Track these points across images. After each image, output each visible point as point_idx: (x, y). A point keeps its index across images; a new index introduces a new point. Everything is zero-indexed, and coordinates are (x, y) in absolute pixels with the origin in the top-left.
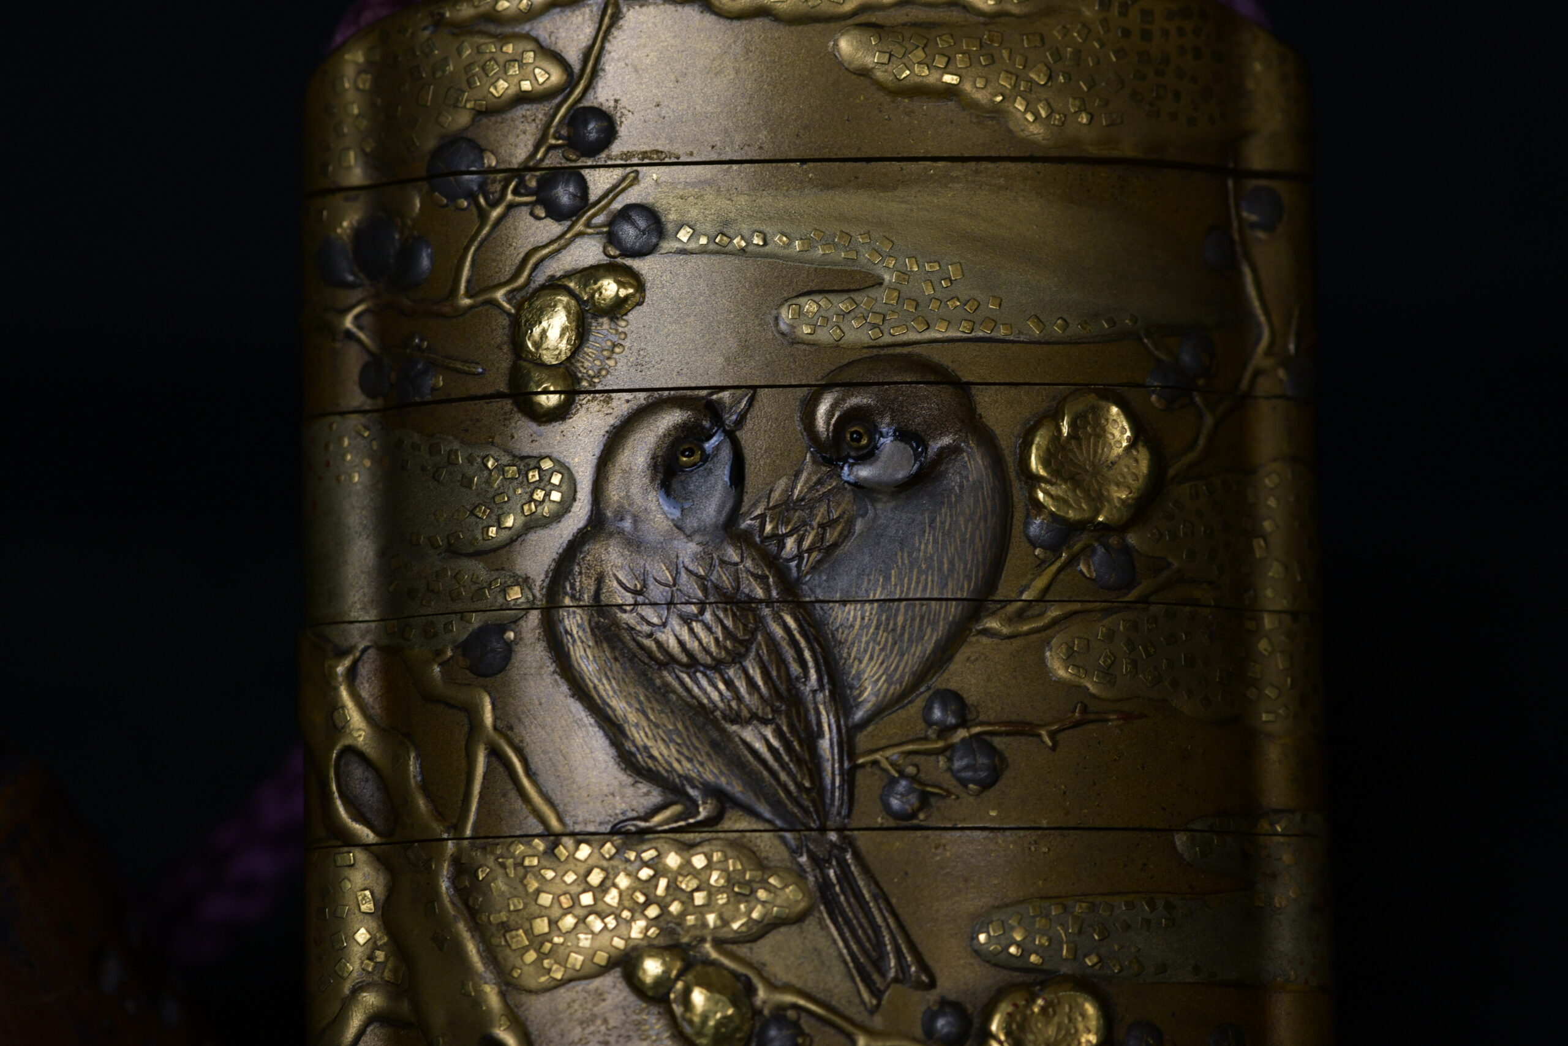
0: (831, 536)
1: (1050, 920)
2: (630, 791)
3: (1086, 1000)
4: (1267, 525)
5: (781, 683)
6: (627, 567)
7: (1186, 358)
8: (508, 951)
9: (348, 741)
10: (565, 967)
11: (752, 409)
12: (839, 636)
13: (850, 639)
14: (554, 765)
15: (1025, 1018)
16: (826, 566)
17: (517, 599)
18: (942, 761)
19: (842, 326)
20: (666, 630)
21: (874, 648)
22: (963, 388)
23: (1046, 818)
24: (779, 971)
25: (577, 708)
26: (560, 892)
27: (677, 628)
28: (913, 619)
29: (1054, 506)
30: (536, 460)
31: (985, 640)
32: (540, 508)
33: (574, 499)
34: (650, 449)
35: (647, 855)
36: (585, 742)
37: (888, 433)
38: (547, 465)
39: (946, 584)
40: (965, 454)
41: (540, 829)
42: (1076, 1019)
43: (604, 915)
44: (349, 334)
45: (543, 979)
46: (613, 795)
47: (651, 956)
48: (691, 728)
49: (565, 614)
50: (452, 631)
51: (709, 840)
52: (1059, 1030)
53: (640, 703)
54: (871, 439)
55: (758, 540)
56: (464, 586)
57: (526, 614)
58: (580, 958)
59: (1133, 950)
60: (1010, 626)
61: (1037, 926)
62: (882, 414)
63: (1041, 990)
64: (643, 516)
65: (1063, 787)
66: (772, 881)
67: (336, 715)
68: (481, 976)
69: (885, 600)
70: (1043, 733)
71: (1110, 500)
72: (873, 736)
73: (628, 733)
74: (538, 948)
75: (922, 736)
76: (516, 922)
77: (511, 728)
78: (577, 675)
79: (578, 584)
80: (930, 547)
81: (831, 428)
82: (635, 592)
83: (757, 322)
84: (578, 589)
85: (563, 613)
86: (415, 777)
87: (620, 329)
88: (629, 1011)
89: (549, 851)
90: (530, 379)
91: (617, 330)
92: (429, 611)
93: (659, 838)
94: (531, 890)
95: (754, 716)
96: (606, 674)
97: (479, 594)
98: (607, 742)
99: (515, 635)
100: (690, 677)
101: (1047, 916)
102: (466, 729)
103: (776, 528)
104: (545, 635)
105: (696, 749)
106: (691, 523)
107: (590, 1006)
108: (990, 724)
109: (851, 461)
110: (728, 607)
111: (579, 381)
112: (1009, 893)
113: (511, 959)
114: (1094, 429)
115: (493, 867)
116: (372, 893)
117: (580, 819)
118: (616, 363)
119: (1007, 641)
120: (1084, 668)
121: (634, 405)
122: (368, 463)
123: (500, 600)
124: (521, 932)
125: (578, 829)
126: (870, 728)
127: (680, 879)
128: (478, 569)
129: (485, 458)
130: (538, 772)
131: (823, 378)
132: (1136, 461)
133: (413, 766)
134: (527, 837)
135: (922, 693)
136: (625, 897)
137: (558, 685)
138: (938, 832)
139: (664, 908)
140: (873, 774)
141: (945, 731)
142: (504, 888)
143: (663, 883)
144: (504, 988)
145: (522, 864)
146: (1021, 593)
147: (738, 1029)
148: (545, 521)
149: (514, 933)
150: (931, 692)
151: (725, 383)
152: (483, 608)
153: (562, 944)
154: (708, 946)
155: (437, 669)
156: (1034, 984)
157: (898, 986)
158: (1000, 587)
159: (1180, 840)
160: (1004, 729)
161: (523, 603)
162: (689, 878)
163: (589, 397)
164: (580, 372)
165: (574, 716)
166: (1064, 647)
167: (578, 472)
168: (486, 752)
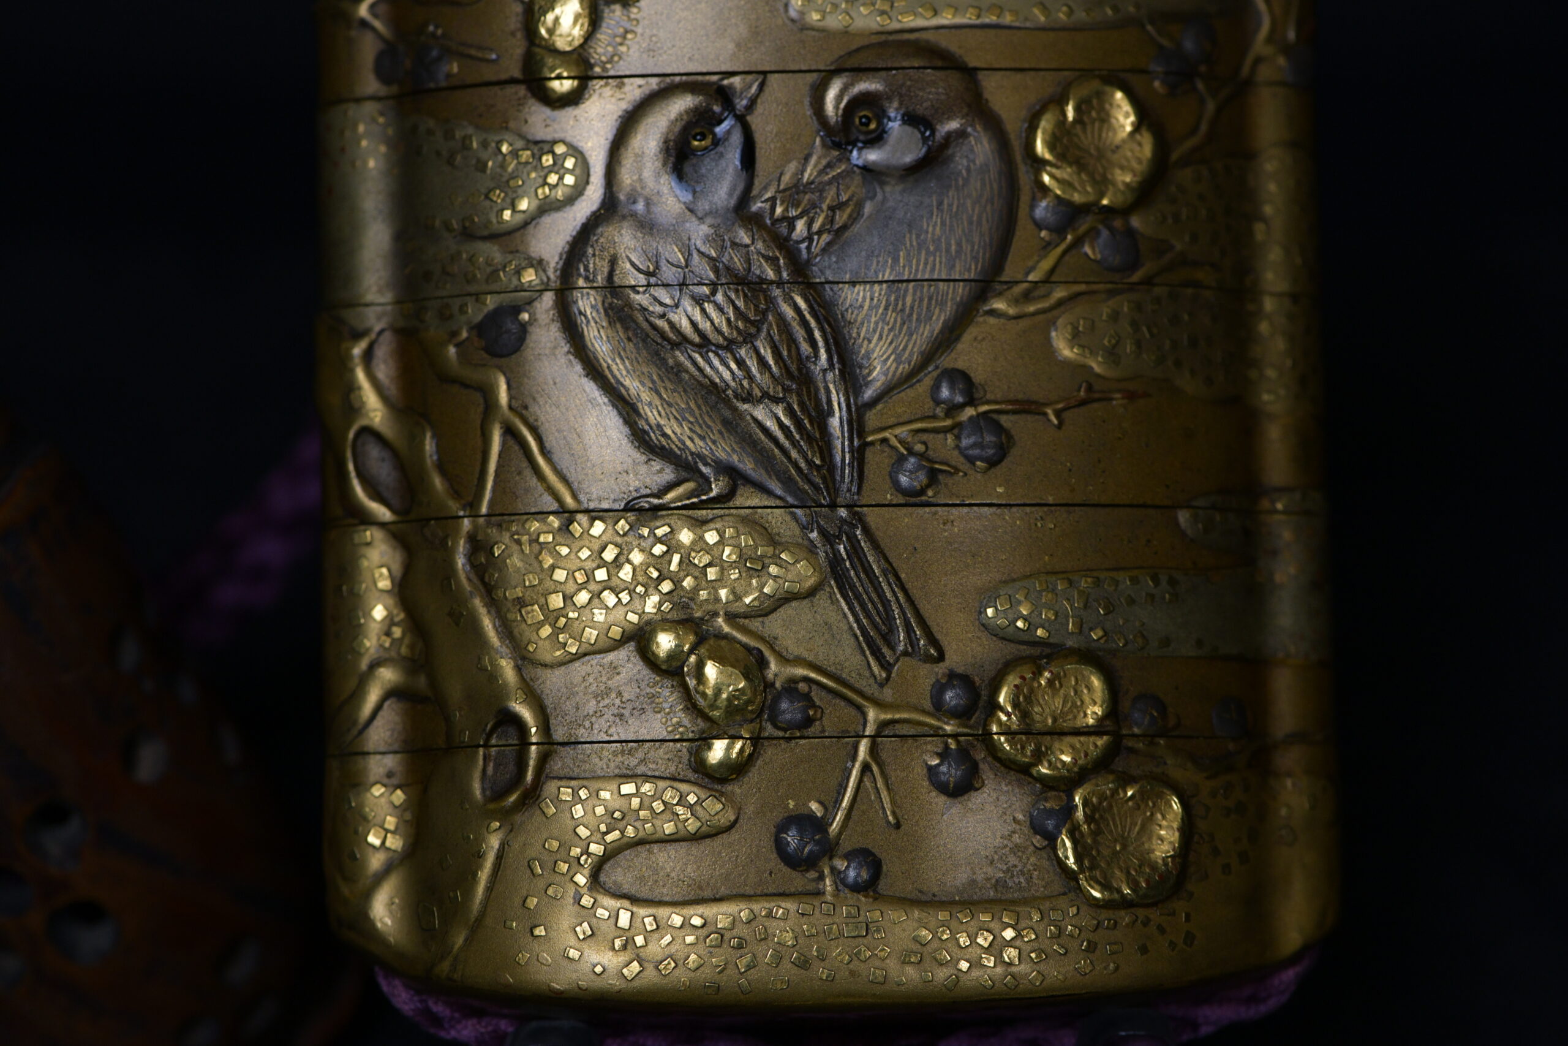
0: (841, 218)
1: (1057, 595)
2: (643, 469)
3: (1091, 672)
4: (1268, 210)
5: (792, 362)
6: (640, 249)
7: (1189, 45)
8: (524, 626)
9: (363, 422)
10: (580, 641)
11: (762, 94)
12: (848, 316)
13: (859, 319)
14: (568, 443)
15: (1032, 691)
16: (836, 247)
17: (531, 281)
18: (950, 439)
19: (851, 13)
20: (678, 311)
21: (883, 328)
22: (970, 73)
23: (1051, 495)
24: (791, 645)
25: (591, 388)
26: (575, 568)
27: (689, 309)
28: (921, 300)
29: (1059, 189)
30: (550, 145)
31: (992, 320)
32: (553, 192)
33: (587, 183)
34: (662, 133)
35: (660, 532)
36: (599, 420)
37: (896, 118)
38: (560, 149)
39: (954, 266)
40: (972, 139)
41: (555, 506)
42: (1082, 691)
43: (618, 590)
44: (364, 23)
45: (558, 653)
46: (627, 472)
47: (664, 630)
48: (703, 408)
49: (579, 295)
50: (466, 312)
51: (721, 516)
52: (1065, 702)
53: (653, 382)
54: (880, 123)
55: (768, 222)
56: (479, 269)
57: (540, 296)
58: (595, 633)
59: (1137, 624)
60: (1016, 306)
61: (1044, 601)
62: (890, 99)
63: (1047, 663)
64: (655, 199)
65: (1068, 464)
66: (783, 556)
67: (352, 396)
68: (497, 651)
69: (893, 281)
70: (1049, 411)
71: (1114, 184)
72: (882, 415)
73: (642, 411)
74: (553, 622)
75: (931, 414)
76: (532, 597)
77: (526, 408)
78: (591, 355)
79: (591, 266)
80: (938, 229)
81: (840, 112)
82: (648, 274)
83: (767, 8)
84: (591, 270)
85: (577, 294)
86: (431, 456)
87: (633, 16)
88: (643, 685)
89: (564, 528)
90: (544, 65)
91: (629, 17)
92: (445, 293)
93: (672, 514)
94: (546, 566)
95: (765, 395)
96: (619, 354)
97: (493, 275)
98: (621, 421)
99: (530, 317)
100: (702, 357)
101: (1053, 590)
102: (481, 409)
103: (786, 210)
104: (560, 316)
105: (709, 427)
106: (703, 206)
107: (604, 679)
108: (996, 402)
109: (860, 145)
110: (740, 288)
111: (591, 66)
112: (1015, 568)
113: (527, 633)
114: (1098, 113)
115: (509, 544)
116: (389, 570)
117: (594, 496)
118: (629, 49)
119: (1013, 321)
120: (1089, 348)
121: (647, 91)
122: (383, 149)
123: (515, 282)
124: (536, 606)
125: (592, 506)
126: (879, 407)
127: (693, 554)
128: (493, 252)
129: (499, 143)
130: (553, 451)
131: (832, 63)
132: (1140, 144)
133: (429, 445)
134: (542, 514)
135: (930, 372)
136: (639, 572)
137: (572, 365)
138: (946, 509)
139: (677, 583)
140: (883, 452)
141: (952, 409)
142: (519, 564)
143: (676, 558)
144: (520, 662)
145: (537, 540)
146: (1027, 274)
147: (748, 702)
148: (558, 204)
149: (529, 608)
150: (939, 371)
151: (735, 69)
152: (498, 290)
153: (577, 619)
154: (720, 620)
155: (452, 350)
156: (1041, 657)
157: (907, 659)
158: (1007, 268)
159: (1183, 517)
160: (1010, 407)
161: (537, 285)
162: (702, 553)
163: (602, 82)
164: (593, 58)
165: (588, 396)
166: (1069, 328)
167: (591, 156)
168: (502, 431)
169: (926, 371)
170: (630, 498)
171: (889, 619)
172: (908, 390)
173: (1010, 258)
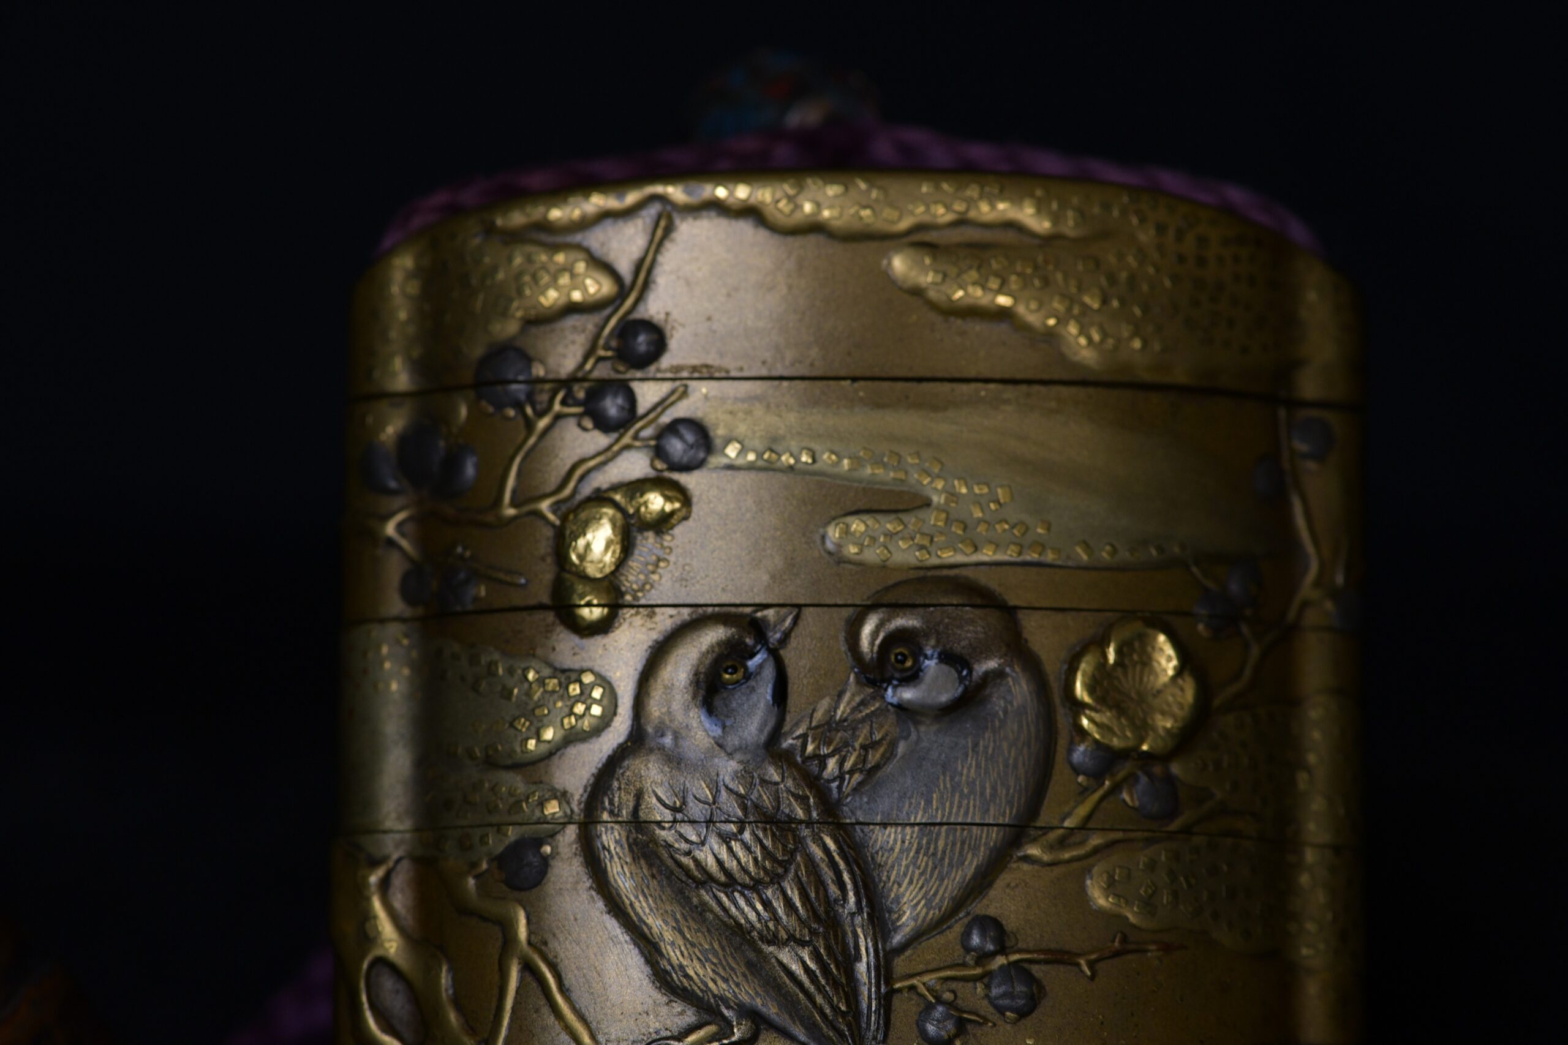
0: (874, 758)
2: (664, 1010)
4: (1312, 758)
5: (820, 905)
6: (666, 784)
7: (1234, 587)
9: (378, 952)
11: (796, 628)
12: (879, 859)
13: (890, 862)
14: (588, 981)
16: (867, 788)
17: (555, 813)
18: (980, 988)
19: (889, 547)
20: (704, 849)
21: (913, 872)
22: (1009, 612)
25: (613, 926)
27: (716, 847)
28: (954, 844)
29: (1099, 733)
30: (577, 674)
31: (1026, 867)
32: (580, 722)
33: (615, 714)
34: (693, 666)
36: (620, 960)
37: (932, 655)
38: (588, 678)
39: (988, 810)
40: (1010, 679)
44: (391, 542)
46: (647, 1013)
48: (727, 948)
49: (603, 829)
50: (487, 843)
53: (677, 921)
54: (916, 661)
55: (799, 759)
56: (501, 799)
57: (563, 828)
60: (1051, 853)
62: (927, 636)
64: (684, 733)
65: (1101, 1017)
67: (368, 925)
69: (926, 824)
70: (1082, 962)
71: (1154, 729)
72: (910, 961)
73: (664, 951)
75: (961, 962)
77: (545, 943)
78: (614, 892)
79: (616, 799)
80: (973, 771)
81: (876, 648)
82: (674, 809)
83: (803, 540)
84: (616, 804)
85: (601, 828)
86: (446, 990)
87: (666, 544)
90: (573, 591)
91: (662, 545)
92: (465, 823)
95: (791, 937)
96: (643, 891)
97: (516, 806)
98: (643, 960)
99: (552, 850)
100: (728, 896)
102: (499, 943)
103: (818, 748)
104: (582, 850)
105: (732, 969)
106: (733, 741)
108: (1028, 951)
109: (895, 682)
110: (768, 826)
111: (622, 595)
114: (1140, 656)
117: (613, 1037)
118: (661, 577)
119: (1048, 868)
120: (1124, 898)
121: (678, 621)
122: (406, 671)
123: (538, 813)
126: (908, 953)
128: (517, 782)
129: (525, 671)
130: (572, 989)
131: (869, 598)
132: (1182, 689)
133: (445, 979)
135: (960, 919)
137: (594, 901)
140: (911, 999)
141: (983, 957)
146: (1063, 820)
148: (585, 735)
150: (970, 918)
151: (769, 601)
152: (520, 821)
155: (471, 882)
160: (1042, 957)
161: (560, 817)
163: (633, 611)
164: (624, 585)
165: (609, 933)
166: (1105, 876)
167: (619, 686)
168: (520, 967)
169: (957, 918)
170: (650, 1040)
172: (938, 937)
173: (1046, 802)
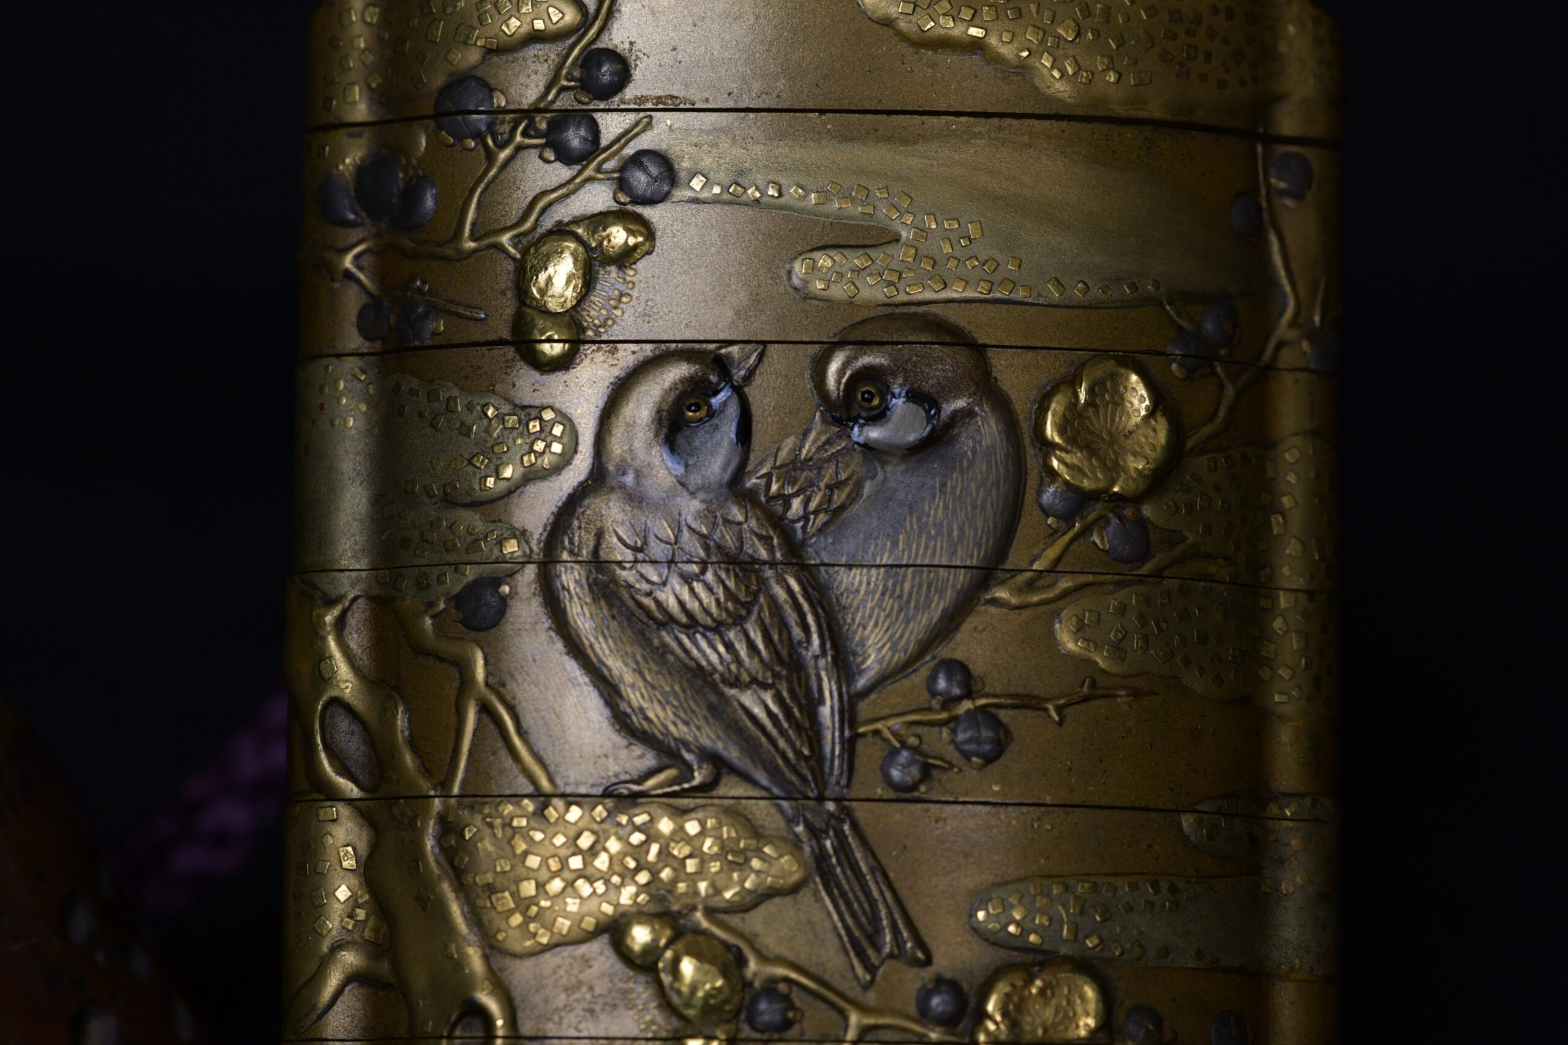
0: (839, 498)
1: (1051, 899)
2: (623, 753)
3: (1085, 982)
4: (1286, 501)
5: (783, 647)
6: (628, 523)
7: (1209, 327)
8: (493, 913)
9: (334, 693)
10: (552, 932)
11: (761, 365)
12: (843, 601)
13: (855, 604)
14: (546, 724)
15: (1022, 999)
16: (832, 528)
17: (513, 552)
18: (946, 733)
19: (856, 283)
20: (666, 589)
21: (879, 615)
22: (979, 350)
23: (1050, 795)
24: (771, 943)
25: (572, 667)
26: (548, 854)
27: (677, 587)
28: (920, 586)
29: (1069, 475)
30: (538, 410)
31: (993, 610)
32: (540, 460)
33: (576, 452)
34: (655, 403)
35: (640, 820)
36: (579, 701)
37: (900, 394)
38: (548, 415)
39: (955, 552)
40: (979, 418)
41: (530, 789)
42: (1074, 1002)
43: (593, 879)
44: (348, 274)
45: (528, 943)
46: (606, 756)
47: (640, 923)
48: (688, 692)
49: (563, 569)
50: (445, 583)
51: (704, 806)
52: (1057, 1012)
53: (637, 663)
54: (883, 400)
55: (763, 499)
56: (459, 537)
57: (522, 568)
58: (567, 923)
59: (1135, 932)
60: (1019, 596)
61: (1038, 905)
62: (894, 374)
63: (1040, 971)
64: (645, 471)
65: (1069, 763)
66: (767, 850)
67: (322, 665)
68: (465, 939)
69: (892, 566)
70: (1050, 707)
71: (1126, 471)
72: (875, 705)
73: (624, 693)
74: (524, 911)
75: (926, 706)
76: (503, 884)
77: (503, 685)
78: (573, 632)
79: (576, 538)
80: (940, 512)
81: (842, 387)
82: (636, 549)
83: (769, 276)
84: (576, 544)
85: (560, 568)
86: (402, 731)
87: (628, 279)
88: (616, 980)
89: (539, 812)
90: (534, 326)
91: (625, 279)
92: (423, 562)
93: (652, 802)
94: (519, 851)
95: (754, 680)
96: (603, 633)
97: (474, 545)
98: (602, 702)
99: (511, 589)
100: (689, 638)
101: (1048, 895)
102: (456, 684)
103: (782, 487)
104: (542, 590)
105: (693, 712)
106: (695, 480)
107: (575, 972)
108: (995, 696)
109: (862, 421)
110: (731, 567)
111: (584, 330)
112: (1009, 870)
113: (497, 922)
114: (1112, 396)
115: (481, 827)
116: (354, 850)
117: (572, 780)
118: (623, 313)
119: (1016, 611)
120: (1093, 642)
121: (640, 357)
122: (363, 407)
123: (496, 552)
124: (507, 894)
125: (569, 790)
127: (672, 844)
128: (474, 520)
129: (485, 406)
130: (529, 731)
131: (835, 335)
132: (1155, 431)
133: (401, 721)
134: (516, 797)
135: (927, 662)
136: (616, 862)
137: (553, 642)
138: (939, 806)
139: (655, 874)
140: (875, 744)
141: (949, 702)
142: (491, 848)
143: (655, 848)
144: (488, 951)
145: (510, 824)
146: (1032, 562)
147: (726, 1001)
148: (545, 473)
149: (499, 895)
150: (936, 661)
151: (734, 338)
152: (479, 560)
153: (549, 908)
154: (699, 915)
155: (428, 622)
156: (1033, 964)
157: (893, 962)
159: (1187, 821)
160: (1009, 701)
161: (519, 556)
162: (681, 844)
163: (594, 347)
164: (586, 321)
165: (568, 675)
166: (1074, 619)
167: (580, 424)
168: (477, 708)
169: (923, 661)
170: (609, 784)
171: (875, 919)
172: (903, 680)
